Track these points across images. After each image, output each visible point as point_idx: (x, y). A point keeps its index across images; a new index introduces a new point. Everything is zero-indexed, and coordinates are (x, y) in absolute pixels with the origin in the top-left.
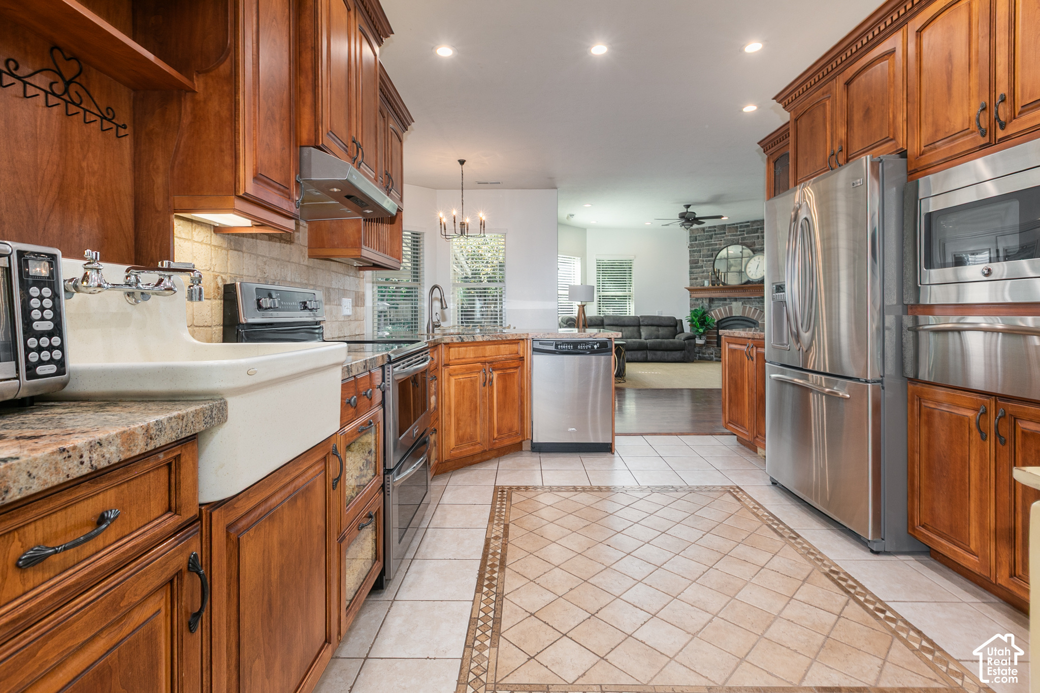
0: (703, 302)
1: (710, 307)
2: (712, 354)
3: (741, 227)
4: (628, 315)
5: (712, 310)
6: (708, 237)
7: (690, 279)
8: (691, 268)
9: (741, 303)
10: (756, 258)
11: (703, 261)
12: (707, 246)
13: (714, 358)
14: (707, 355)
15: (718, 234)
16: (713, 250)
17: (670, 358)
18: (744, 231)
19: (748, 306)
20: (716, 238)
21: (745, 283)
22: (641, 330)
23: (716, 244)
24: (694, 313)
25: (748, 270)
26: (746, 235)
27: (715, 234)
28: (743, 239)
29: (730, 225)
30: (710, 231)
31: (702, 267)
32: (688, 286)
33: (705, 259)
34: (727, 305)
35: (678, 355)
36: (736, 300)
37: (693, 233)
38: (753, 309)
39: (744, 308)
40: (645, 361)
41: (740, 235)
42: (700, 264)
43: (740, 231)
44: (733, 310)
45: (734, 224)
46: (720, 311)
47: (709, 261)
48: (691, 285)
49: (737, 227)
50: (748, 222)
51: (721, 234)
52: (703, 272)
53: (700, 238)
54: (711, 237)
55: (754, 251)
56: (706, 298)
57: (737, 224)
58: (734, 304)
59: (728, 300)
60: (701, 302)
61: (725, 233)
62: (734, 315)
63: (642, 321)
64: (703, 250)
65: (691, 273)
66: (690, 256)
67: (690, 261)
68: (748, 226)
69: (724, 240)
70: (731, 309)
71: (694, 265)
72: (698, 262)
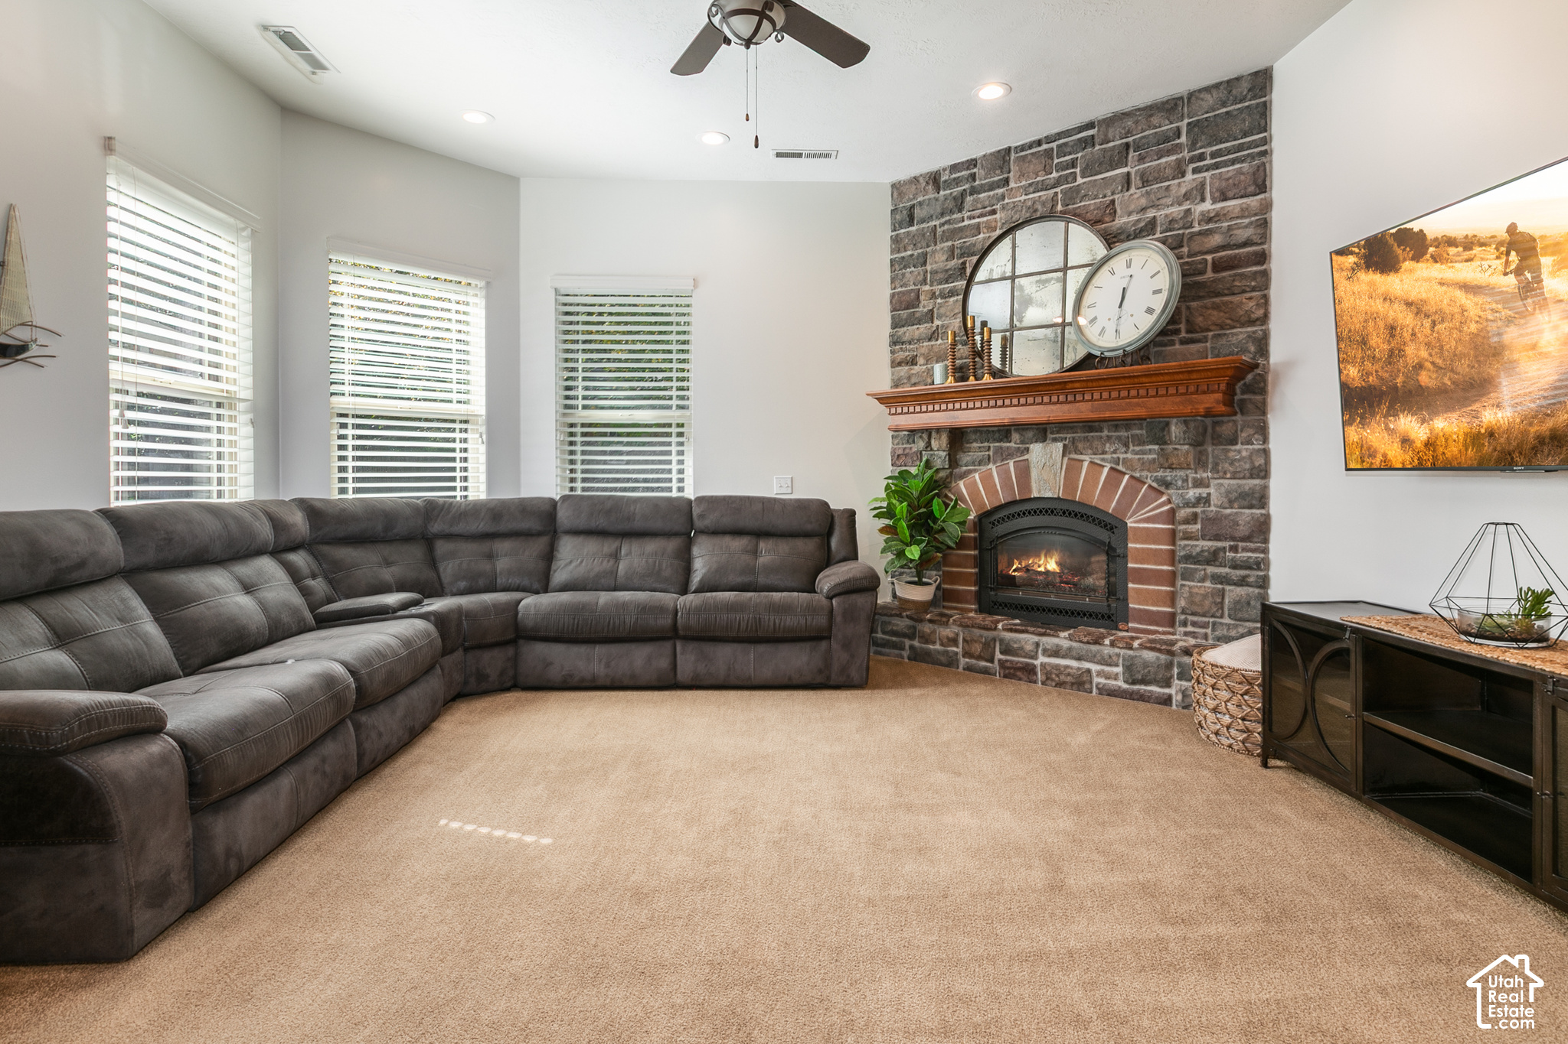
0: (928, 445)
1: (953, 462)
2: (954, 641)
3: (1062, 151)
4: (675, 494)
5: (962, 476)
6: (950, 204)
7: (895, 364)
8: (896, 324)
9: (1060, 445)
10: (1118, 264)
11: (933, 296)
12: (947, 236)
13: (963, 661)
14: (938, 647)
15: (982, 189)
16: (966, 252)
17: (766, 673)
18: (1073, 164)
19: (1087, 458)
20: (976, 203)
21: (1077, 367)
22: (696, 551)
23: (977, 229)
24: (898, 487)
26: (1080, 181)
27: (973, 191)
28: (1071, 196)
29: (1023, 148)
30: (957, 182)
31: (928, 316)
32: (885, 387)
33: (937, 288)
34: (1010, 456)
35: (797, 659)
36: (1042, 431)
37: (901, 194)
38: (1106, 470)
39: (1074, 467)
40: (668, 682)
41: (1058, 183)
42: (925, 305)
43: (1061, 167)
44: (1034, 474)
45: (1039, 143)
46: (987, 479)
47: (952, 293)
48: (896, 384)
49: (1049, 154)
50: (1090, 125)
51: (992, 187)
52: (932, 337)
53: (925, 212)
54: (959, 203)
55: (1111, 240)
56: (938, 430)
57: (1049, 139)
58: (1036, 453)
59: (1015, 436)
60: (921, 444)
61: (1006, 181)
62: (1035, 494)
63: (701, 516)
64: (934, 252)
65: (895, 341)
66: (893, 280)
67: (893, 296)
68: (1090, 141)
69: (1003, 208)
70: (1024, 472)
71: (904, 314)
72: (915, 303)
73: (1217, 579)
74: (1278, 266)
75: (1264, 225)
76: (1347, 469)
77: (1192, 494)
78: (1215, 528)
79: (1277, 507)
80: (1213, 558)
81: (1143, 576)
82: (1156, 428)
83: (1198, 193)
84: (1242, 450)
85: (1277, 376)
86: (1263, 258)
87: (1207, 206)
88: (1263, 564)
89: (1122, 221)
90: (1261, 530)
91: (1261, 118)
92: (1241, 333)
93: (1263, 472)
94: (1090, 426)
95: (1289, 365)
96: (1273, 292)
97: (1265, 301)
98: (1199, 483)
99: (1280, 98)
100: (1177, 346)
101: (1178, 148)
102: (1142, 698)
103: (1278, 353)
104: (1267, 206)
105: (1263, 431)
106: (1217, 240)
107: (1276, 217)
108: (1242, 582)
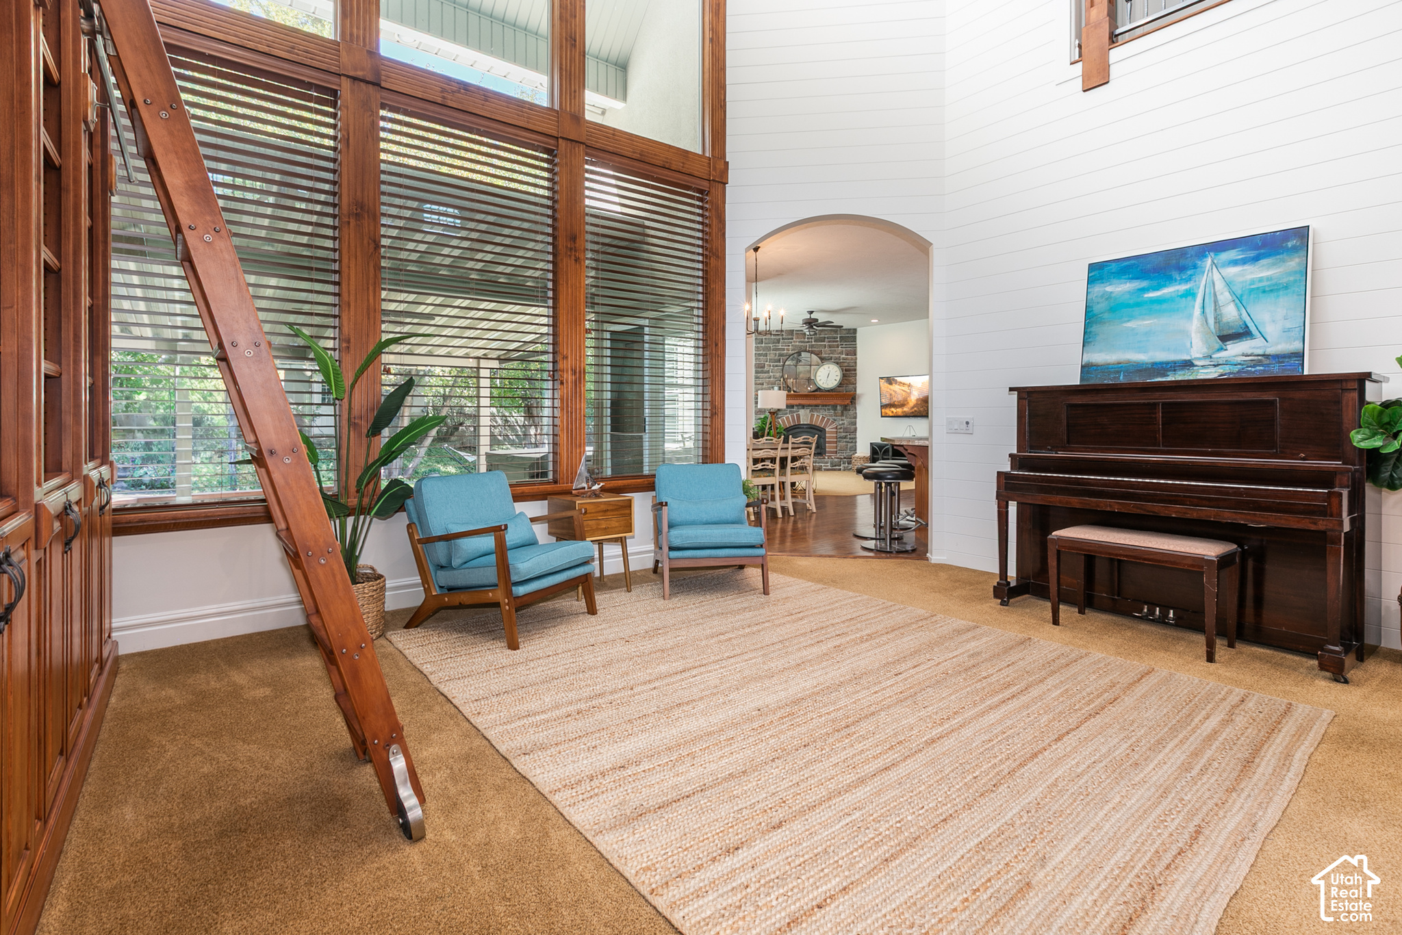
5: (779, 418)
6: (776, 341)
7: (756, 384)
8: (757, 372)
9: (809, 410)
10: (826, 367)
11: (770, 366)
12: (774, 350)
15: (786, 339)
16: (781, 355)
18: (812, 339)
19: (816, 414)
20: (784, 343)
21: (814, 391)
23: (784, 349)
25: (818, 379)
26: (813, 343)
27: (783, 339)
29: (798, 331)
30: (778, 335)
31: (768, 372)
34: (794, 413)
36: (803, 406)
37: (759, 335)
38: (821, 417)
39: (812, 416)
41: (808, 342)
42: (766, 368)
43: (808, 338)
44: (801, 418)
46: (787, 418)
47: (776, 366)
51: (789, 339)
52: (770, 378)
53: (767, 341)
54: (778, 341)
55: (822, 359)
58: (802, 412)
59: (795, 407)
61: (793, 339)
62: (801, 423)
64: (770, 354)
65: (756, 377)
66: (756, 359)
67: (755, 364)
69: (792, 346)
70: (798, 416)
71: (760, 370)
72: (764, 367)
73: (846, 442)
74: (858, 372)
75: (856, 363)
76: (882, 416)
77: (841, 422)
78: (846, 430)
79: (858, 425)
80: (845, 437)
81: (830, 442)
82: (834, 407)
83: (842, 353)
84: (851, 412)
85: (859, 397)
86: (855, 370)
87: (844, 356)
88: (855, 438)
89: (823, 355)
90: (856, 430)
91: (854, 339)
92: (851, 386)
93: (855, 418)
94: (816, 406)
95: (862, 394)
96: (857, 378)
97: (856, 380)
98: (842, 420)
99: (858, 335)
101: (837, 341)
102: (835, 470)
103: (858, 392)
104: (856, 359)
105: (856, 408)
106: (846, 364)
107: (858, 361)
108: (852, 442)
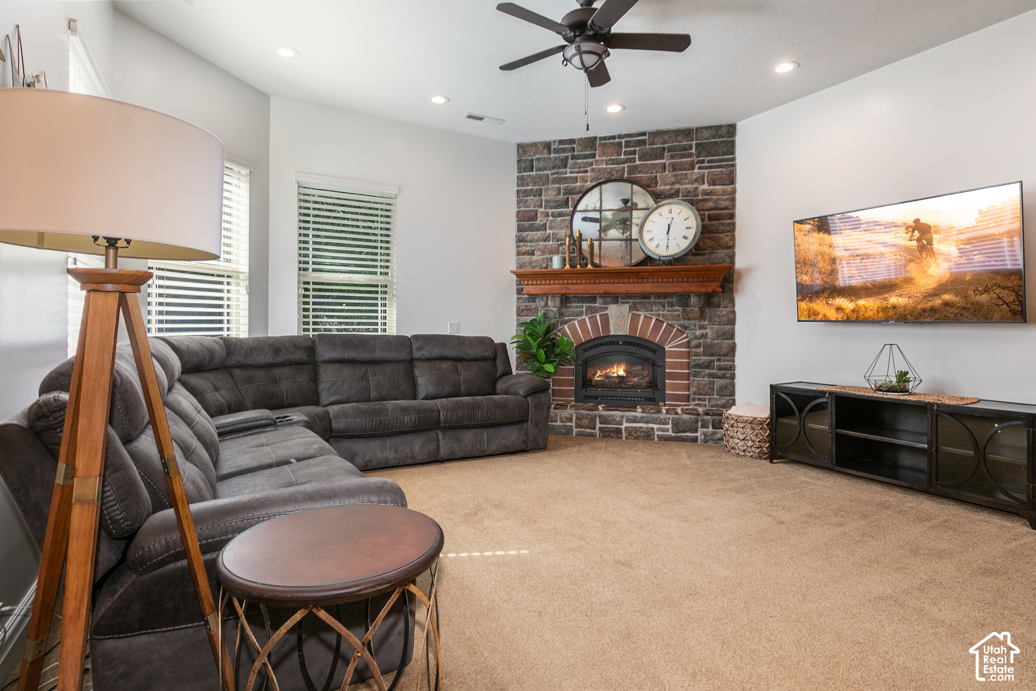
0: (547, 304)
1: (562, 315)
2: (570, 420)
3: (628, 144)
4: (379, 333)
5: (566, 322)
6: (558, 163)
7: (519, 253)
8: (520, 229)
9: (627, 306)
10: (664, 210)
11: (547, 215)
12: (555, 181)
13: (575, 430)
14: (559, 423)
15: (579, 157)
16: (569, 192)
18: (634, 153)
19: (642, 314)
20: (575, 164)
21: (638, 264)
22: (417, 372)
23: (575, 180)
24: (529, 329)
25: (647, 236)
26: (638, 162)
27: (573, 157)
28: (633, 170)
29: (605, 138)
30: (563, 150)
31: (544, 227)
32: (514, 268)
33: (550, 211)
34: (597, 311)
35: (512, 435)
36: (616, 298)
37: (525, 152)
38: (654, 320)
39: (635, 318)
40: (435, 459)
41: (625, 161)
42: (540, 220)
43: (626, 153)
44: (612, 322)
45: (614, 137)
46: (582, 323)
47: (560, 215)
48: (521, 266)
49: (620, 144)
50: (644, 134)
51: (585, 157)
52: (547, 239)
53: (541, 165)
54: (564, 163)
55: (657, 197)
56: (553, 295)
57: (620, 137)
58: (613, 310)
59: (599, 300)
60: (543, 303)
61: (594, 156)
62: (612, 333)
63: (419, 349)
64: (547, 190)
65: (520, 240)
66: (518, 203)
67: (518, 212)
68: (643, 142)
69: (593, 170)
70: (605, 320)
71: (527, 224)
72: (535, 218)
73: (710, 375)
74: (738, 220)
75: (733, 200)
76: (798, 321)
77: (698, 333)
78: (710, 350)
79: (738, 339)
80: (709, 365)
81: (673, 376)
82: (683, 298)
83: (700, 180)
84: (723, 311)
85: (740, 275)
86: (732, 216)
87: (705, 187)
88: (732, 368)
89: (660, 188)
90: (732, 349)
91: (730, 147)
92: (722, 253)
93: (732, 322)
94: (645, 296)
95: (748, 270)
96: (737, 233)
97: (733, 238)
98: (702, 327)
99: (739, 139)
100: (690, 256)
101: (690, 155)
102: (683, 440)
103: (739, 264)
104: (734, 191)
105: (733, 302)
106: (710, 204)
107: (738, 196)
108: (724, 377)
